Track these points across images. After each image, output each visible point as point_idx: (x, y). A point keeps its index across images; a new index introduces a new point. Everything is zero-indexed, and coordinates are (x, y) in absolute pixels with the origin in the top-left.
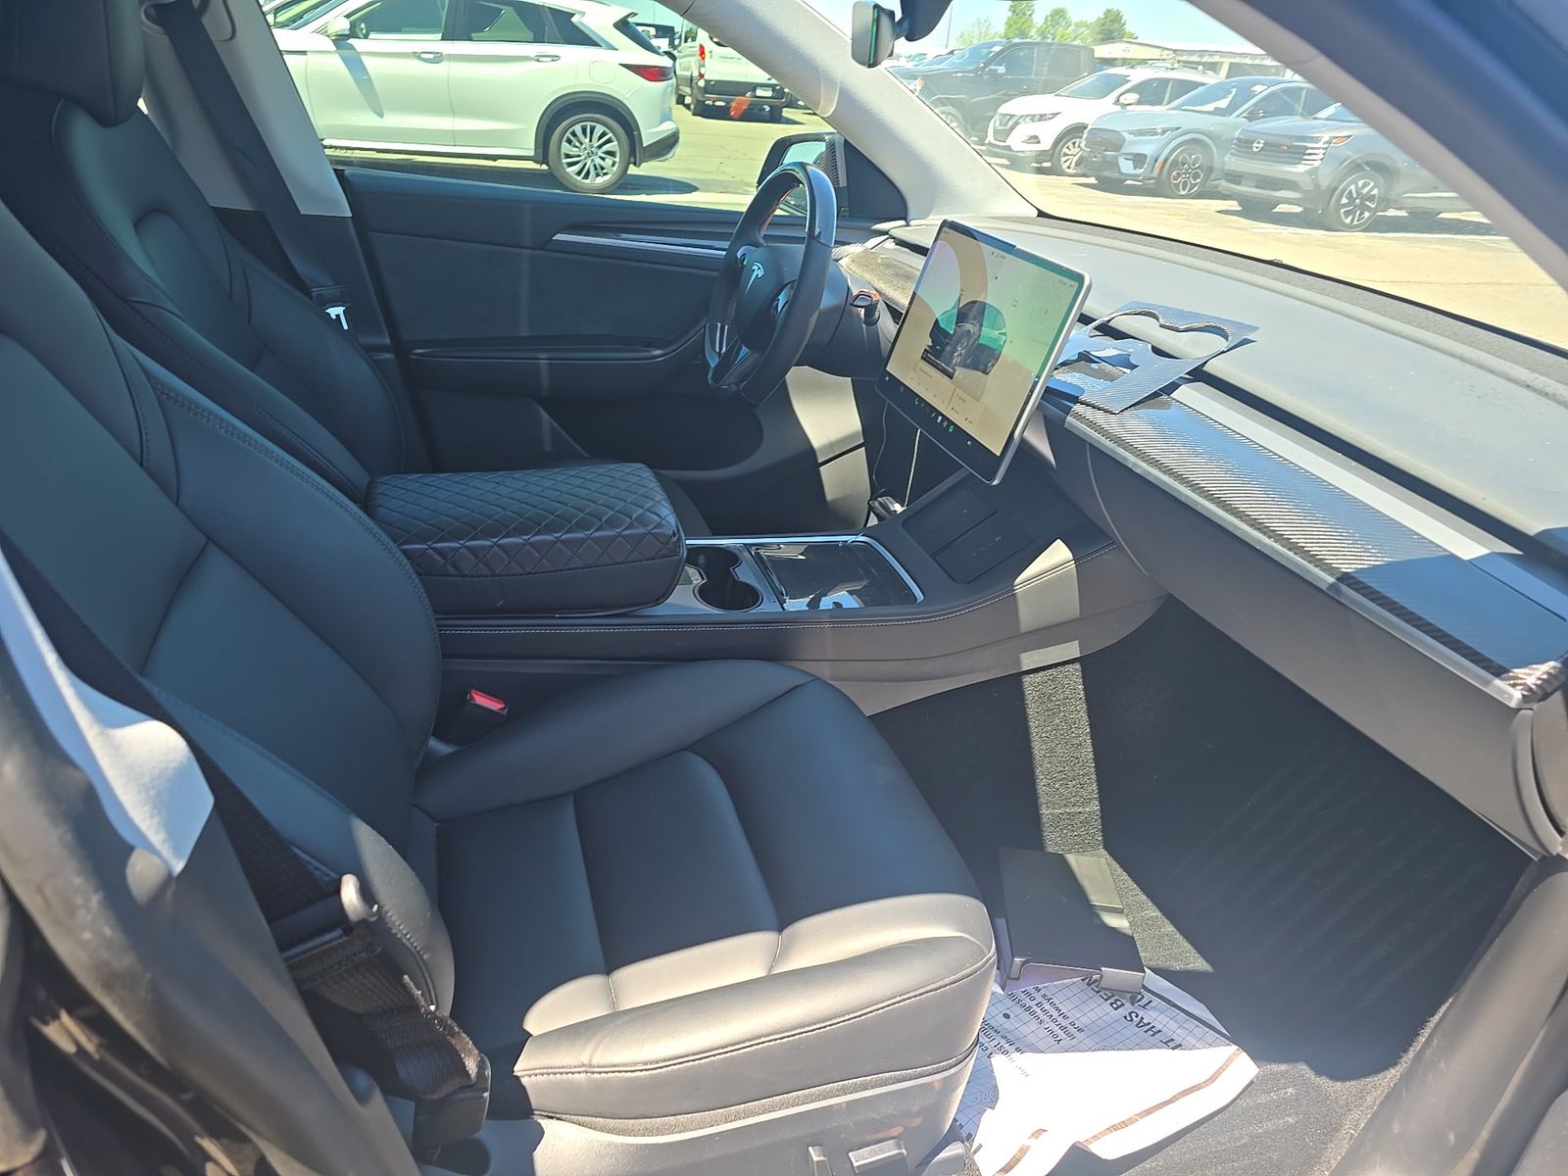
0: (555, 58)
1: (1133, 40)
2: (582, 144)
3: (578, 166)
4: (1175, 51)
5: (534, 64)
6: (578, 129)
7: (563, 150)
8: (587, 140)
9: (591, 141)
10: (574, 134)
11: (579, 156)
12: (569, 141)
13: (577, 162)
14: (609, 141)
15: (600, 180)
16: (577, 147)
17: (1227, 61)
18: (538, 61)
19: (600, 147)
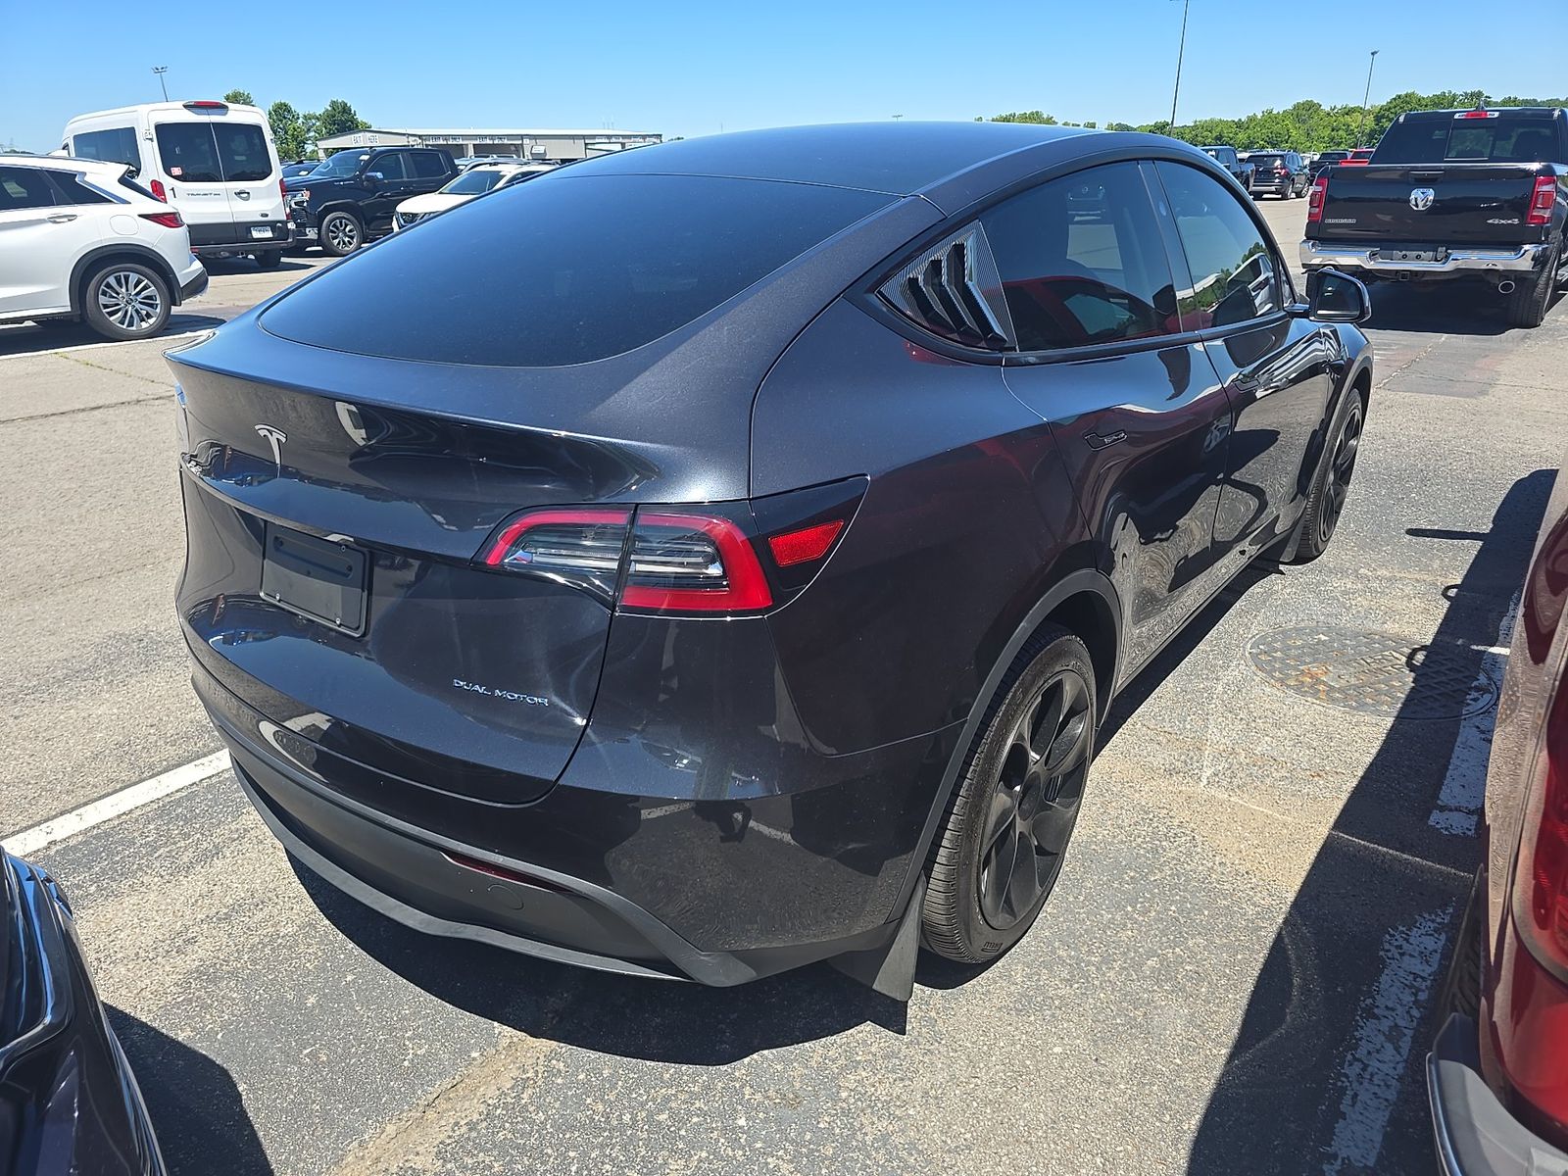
0: (71, 218)
1: (367, 129)
2: (118, 294)
3: (120, 314)
4: (420, 137)
5: (50, 226)
6: (111, 280)
7: (101, 302)
8: (124, 290)
9: (127, 290)
10: (108, 286)
11: (118, 305)
12: (104, 293)
13: (119, 310)
14: (145, 288)
15: (144, 325)
16: (114, 297)
17: (471, 143)
18: (55, 222)
19: (138, 294)
